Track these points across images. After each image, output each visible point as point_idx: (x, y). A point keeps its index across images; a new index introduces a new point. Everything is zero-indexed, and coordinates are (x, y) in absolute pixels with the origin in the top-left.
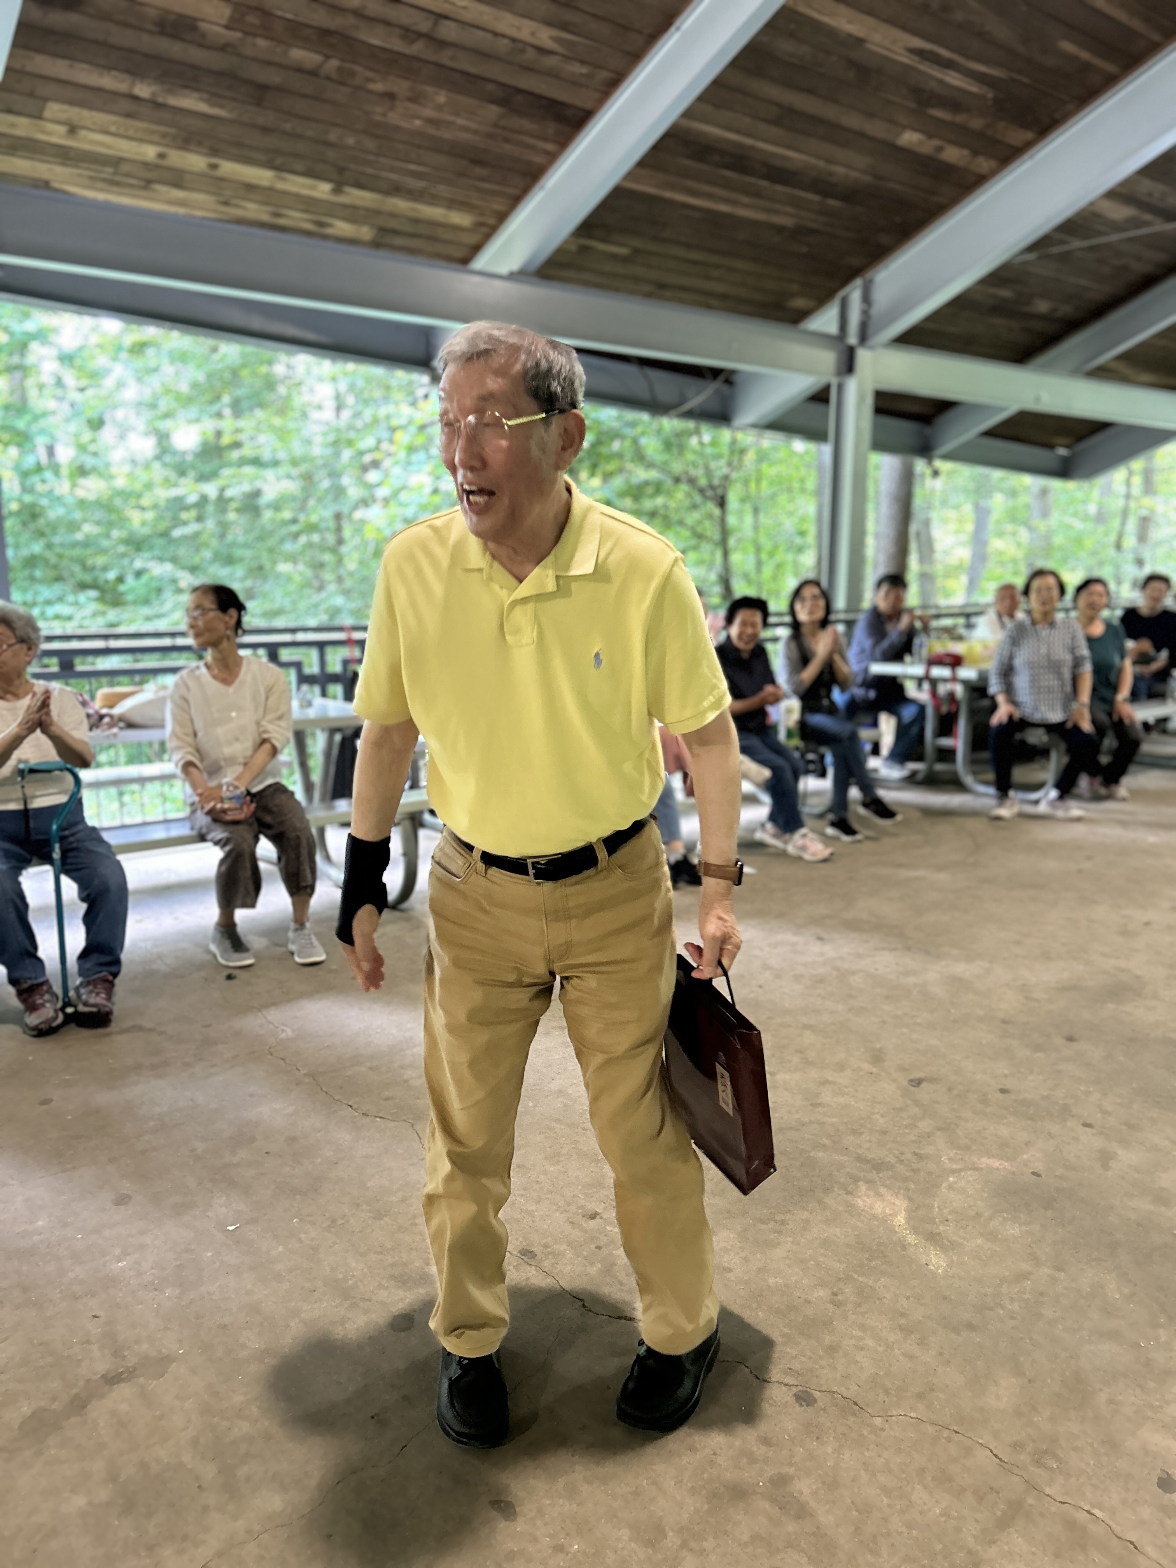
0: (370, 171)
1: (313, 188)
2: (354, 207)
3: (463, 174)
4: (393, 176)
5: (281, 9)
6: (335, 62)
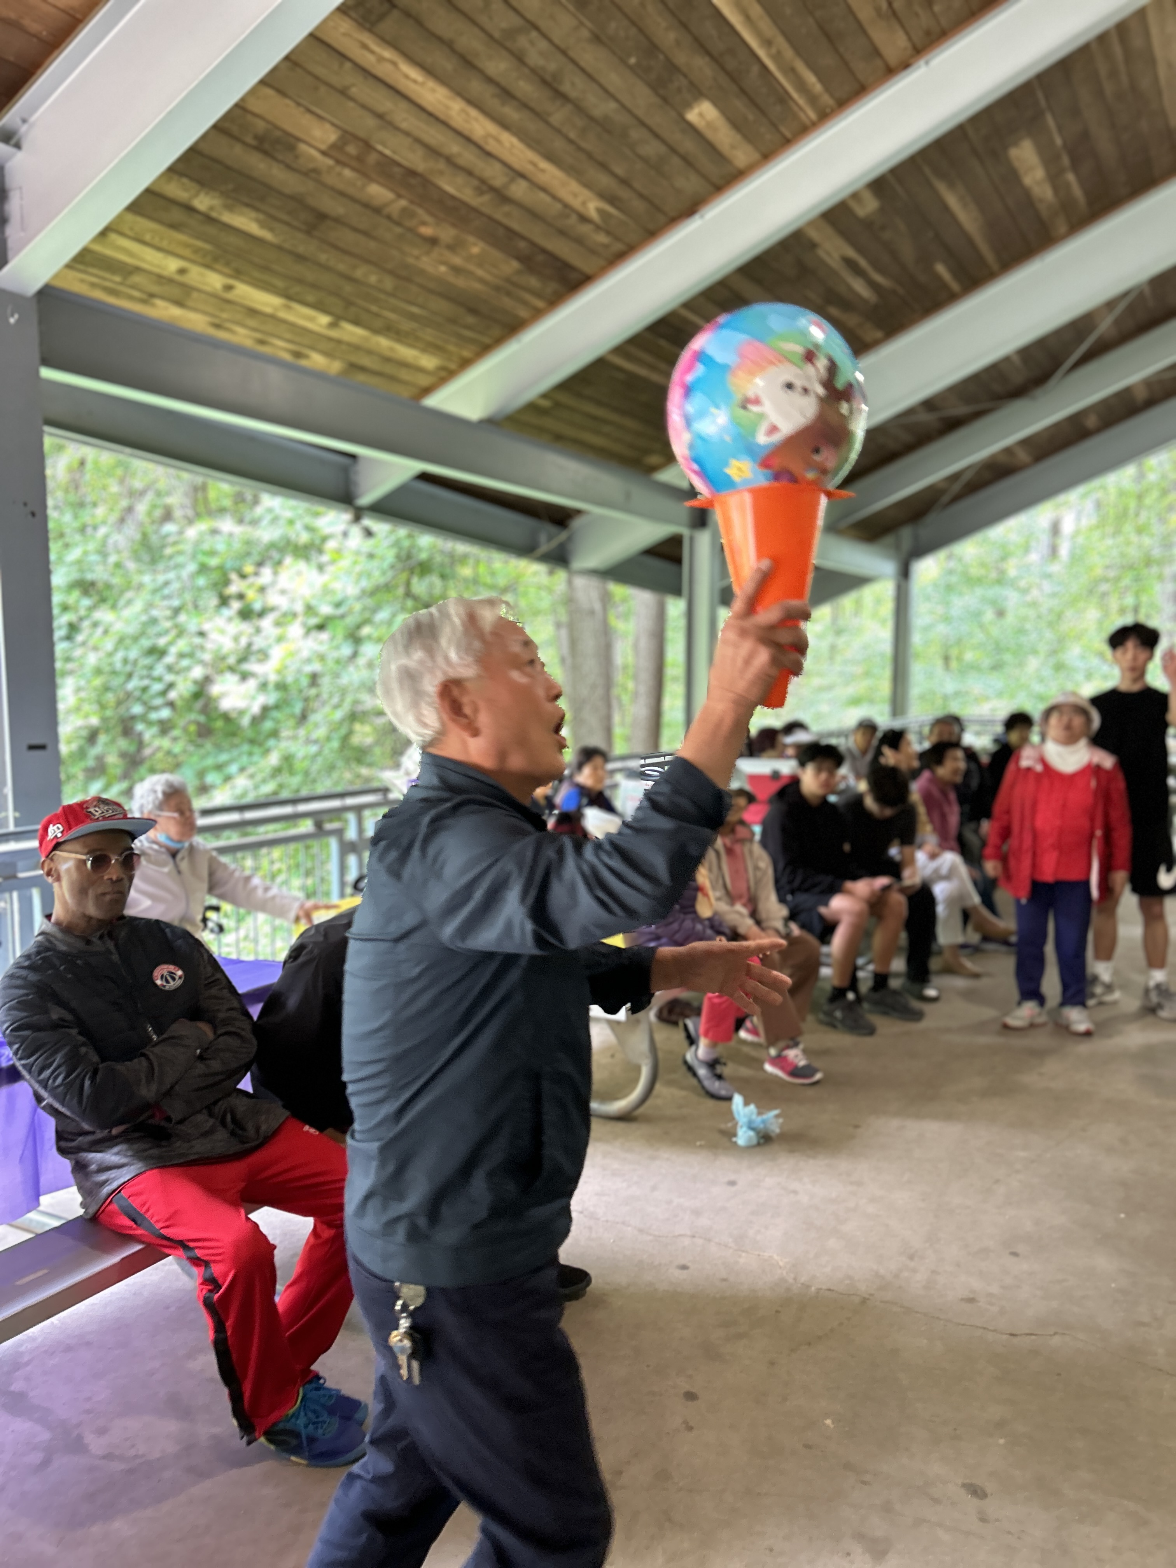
0: (374, 308)
1: (312, 319)
2: (339, 342)
3: (453, 321)
4: (392, 316)
5: (384, 144)
6: (403, 203)
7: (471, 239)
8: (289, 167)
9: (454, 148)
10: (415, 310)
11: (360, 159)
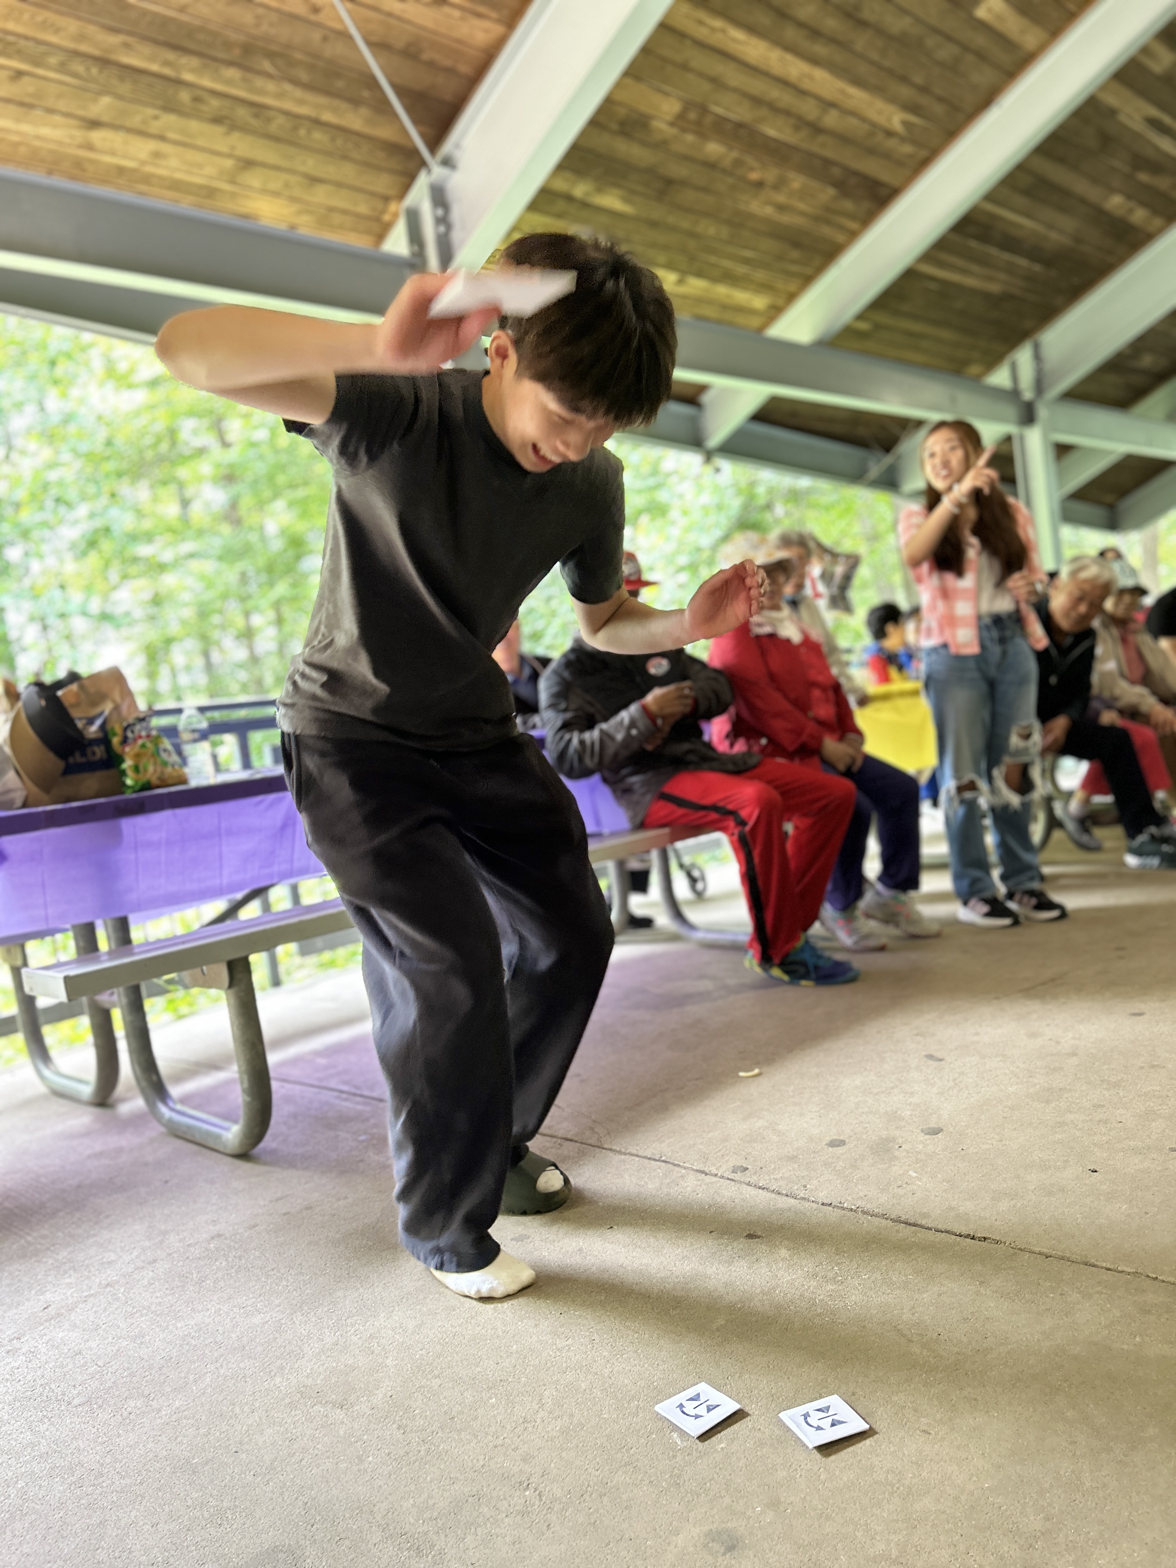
3: (781, 258)
4: (729, 264)
5: (717, 104)
6: (734, 154)
7: (791, 175)
8: (644, 144)
9: (775, 94)
10: (748, 254)
11: (699, 123)
